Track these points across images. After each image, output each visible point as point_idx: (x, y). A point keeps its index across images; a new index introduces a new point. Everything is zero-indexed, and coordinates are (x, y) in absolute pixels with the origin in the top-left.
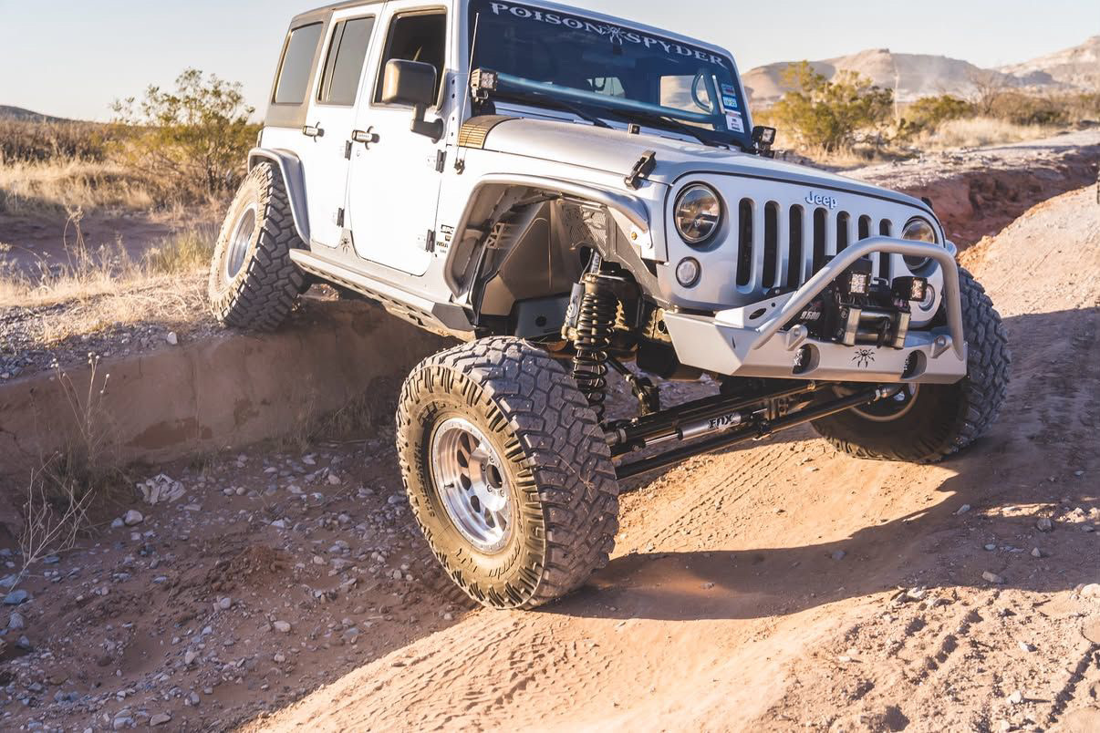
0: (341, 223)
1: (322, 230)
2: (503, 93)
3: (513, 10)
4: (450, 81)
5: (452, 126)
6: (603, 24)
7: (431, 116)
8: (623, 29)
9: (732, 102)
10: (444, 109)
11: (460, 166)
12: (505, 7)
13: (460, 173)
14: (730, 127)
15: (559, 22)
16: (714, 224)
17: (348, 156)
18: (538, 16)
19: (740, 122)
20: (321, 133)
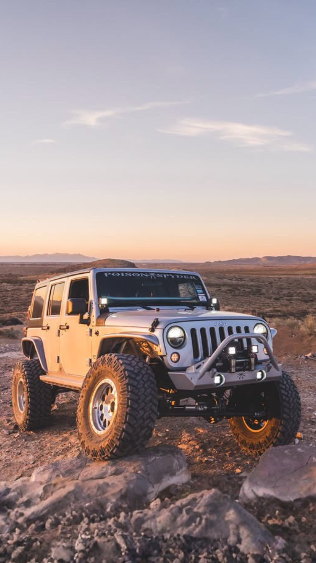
0: (58, 362)
1: (51, 365)
2: (112, 304)
3: (113, 274)
4: (91, 303)
5: (94, 319)
6: (148, 273)
7: (86, 316)
8: (155, 273)
9: (201, 291)
10: (90, 314)
11: (97, 333)
12: (110, 274)
13: (98, 336)
14: (201, 300)
15: (130, 275)
16: (183, 339)
17: (59, 335)
18: (123, 275)
19: (204, 298)
20: (48, 328)
